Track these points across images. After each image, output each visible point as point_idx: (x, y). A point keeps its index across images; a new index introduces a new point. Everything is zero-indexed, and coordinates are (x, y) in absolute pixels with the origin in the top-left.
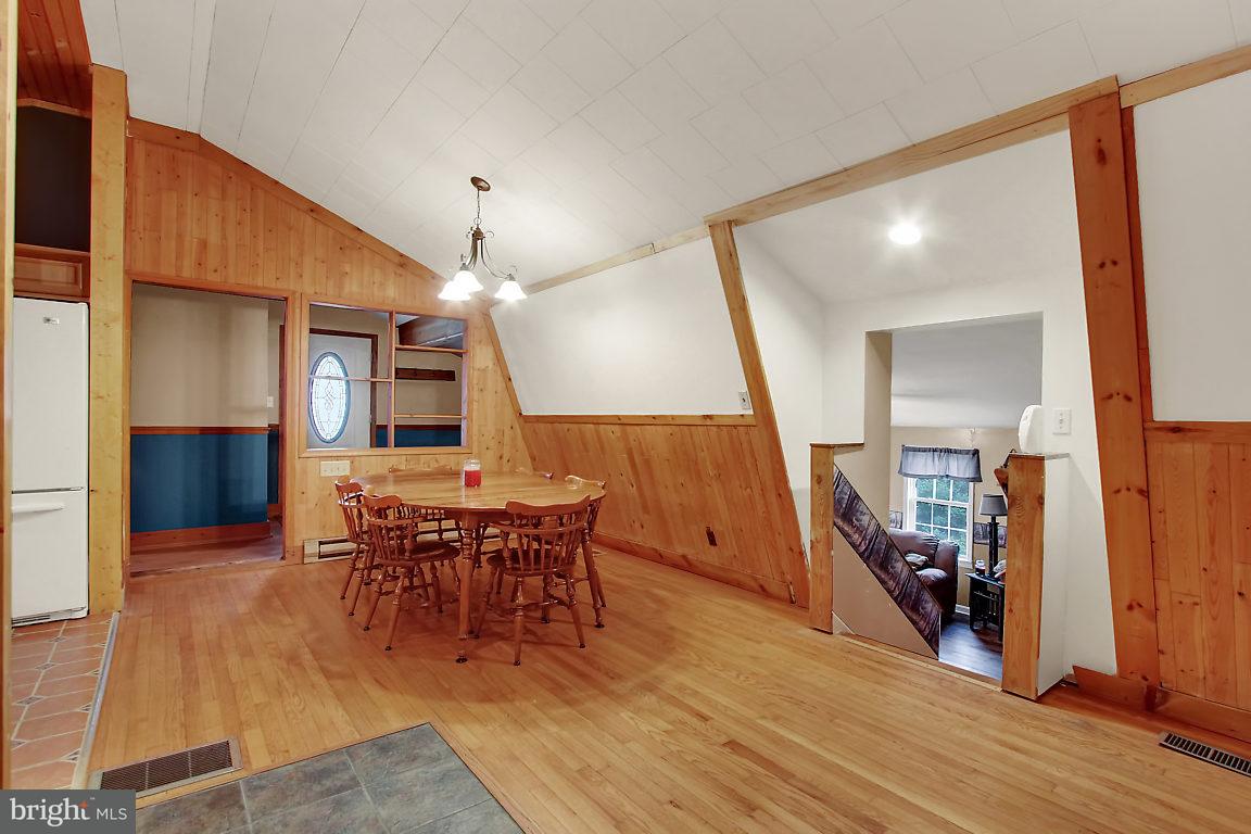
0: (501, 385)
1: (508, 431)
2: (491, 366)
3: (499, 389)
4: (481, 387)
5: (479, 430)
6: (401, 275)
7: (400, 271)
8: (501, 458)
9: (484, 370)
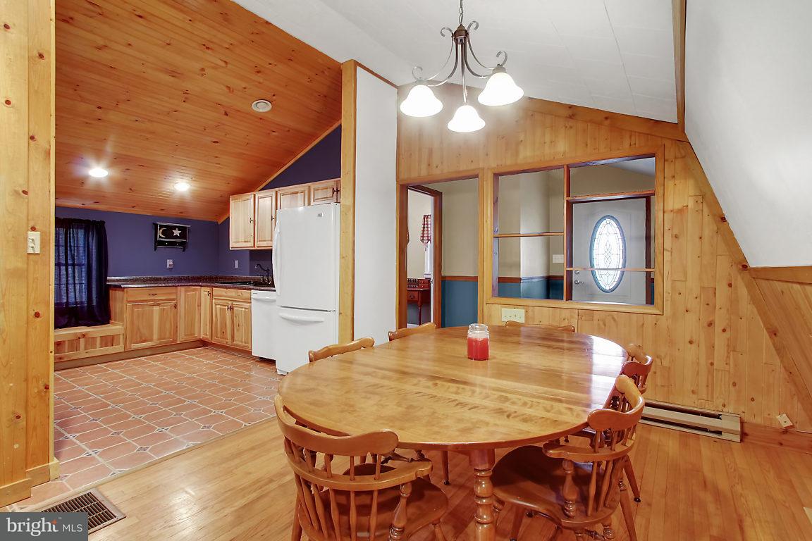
0: (709, 227)
1: (722, 290)
2: (691, 203)
3: (707, 233)
4: (676, 232)
5: (673, 288)
6: (571, 127)
7: (571, 123)
8: (710, 324)
9: (681, 211)
